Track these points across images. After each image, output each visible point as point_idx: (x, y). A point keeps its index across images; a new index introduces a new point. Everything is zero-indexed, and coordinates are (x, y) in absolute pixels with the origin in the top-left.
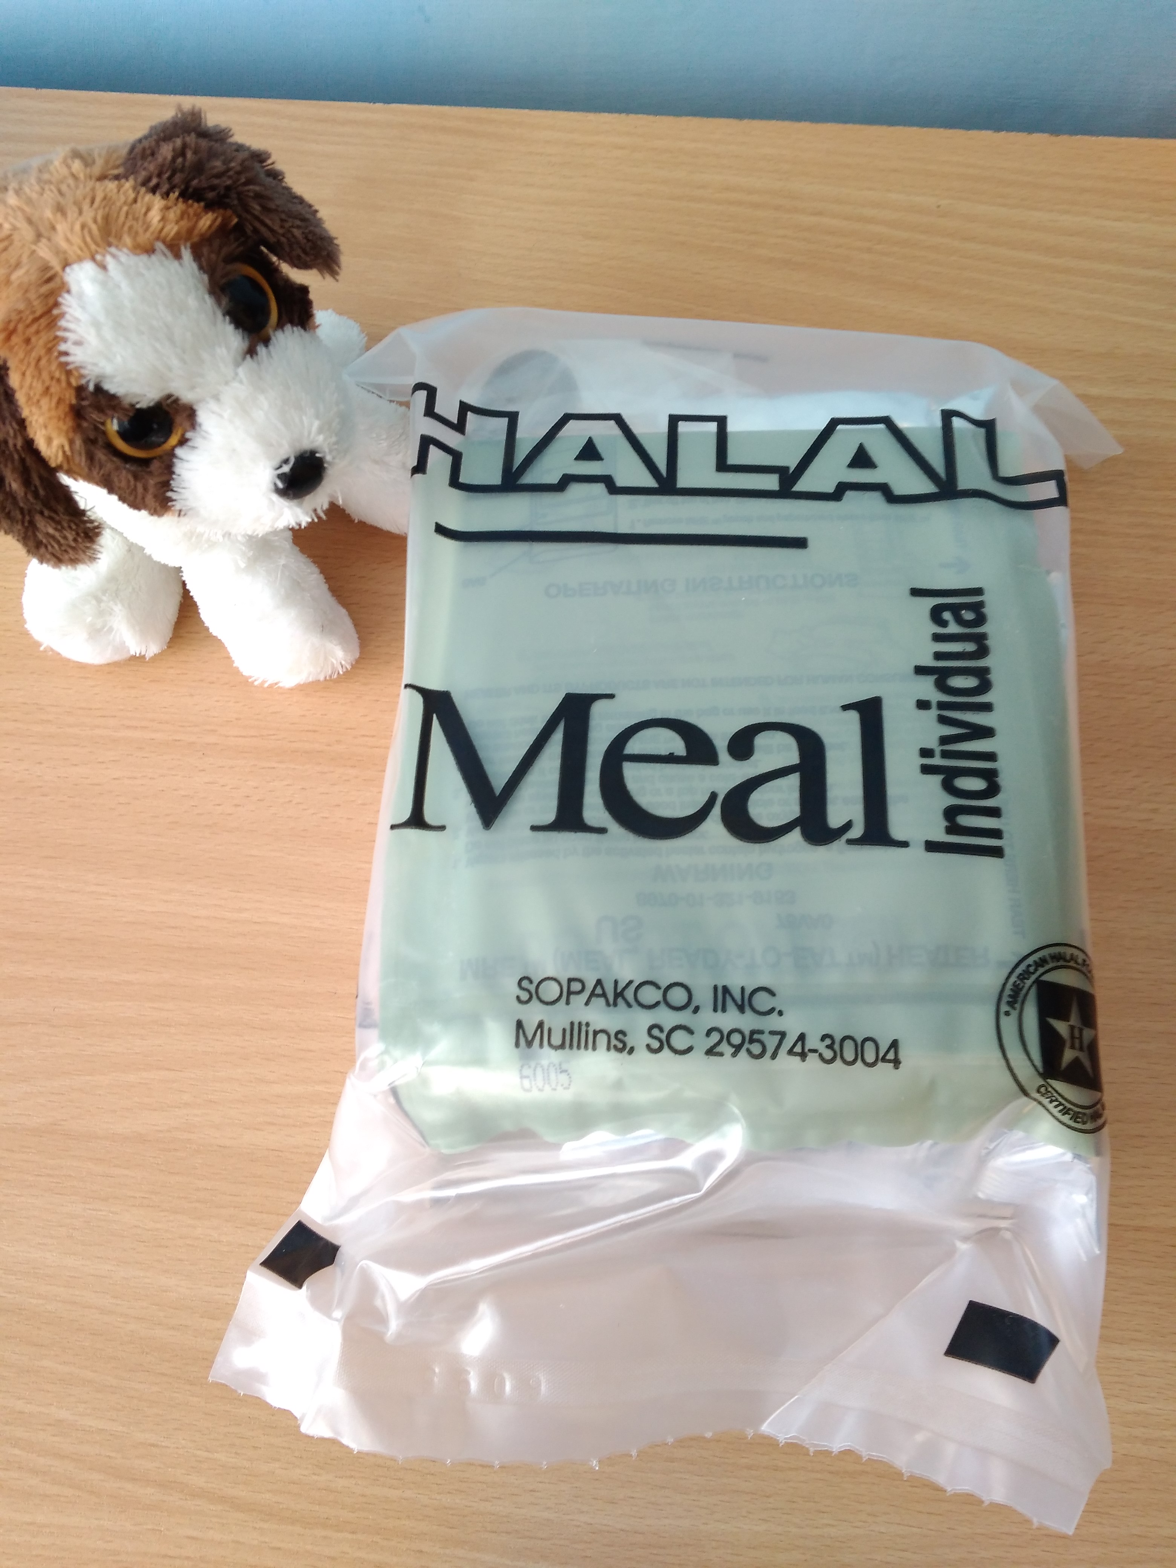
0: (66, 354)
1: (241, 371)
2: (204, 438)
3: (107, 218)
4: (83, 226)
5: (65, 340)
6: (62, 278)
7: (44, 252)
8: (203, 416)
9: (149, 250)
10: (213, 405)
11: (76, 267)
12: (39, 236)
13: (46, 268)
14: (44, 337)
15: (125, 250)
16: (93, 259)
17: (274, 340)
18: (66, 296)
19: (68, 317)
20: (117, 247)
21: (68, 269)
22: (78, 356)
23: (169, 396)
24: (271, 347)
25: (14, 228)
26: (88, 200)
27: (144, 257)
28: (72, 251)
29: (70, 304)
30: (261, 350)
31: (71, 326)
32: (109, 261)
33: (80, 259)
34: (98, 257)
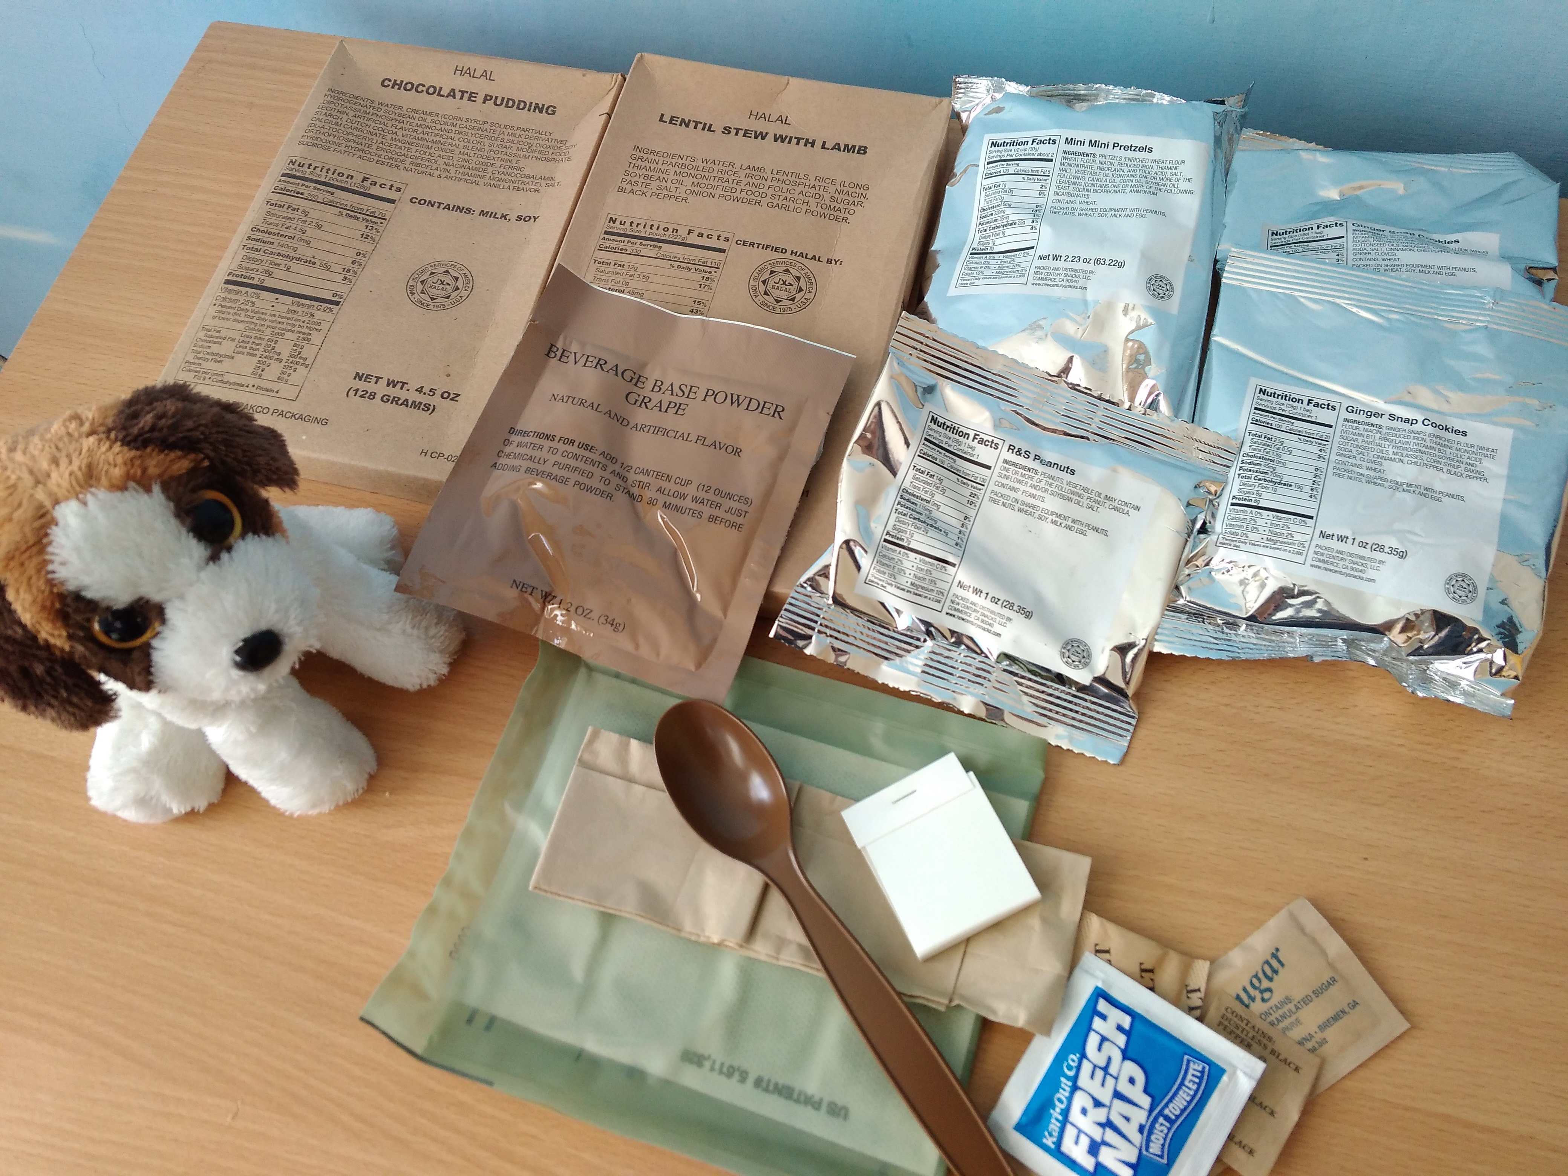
0: (53, 572)
1: (203, 575)
2: (172, 630)
3: (90, 466)
4: (71, 474)
5: (52, 562)
6: (52, 515)
7: (40, 495)
8: (171, 613)
9: (123, 488)
10: (177, 603)
11: (63, 505)
12: (38, 482)
13: (41, 506)
14: (35, 561)
15: (103, 489)
16: (78, 498)
17: (236, 547)
18: (54, 527)
19: (54, 544)
20: (96, 487)
21: (57, 507)
22: (62, 573)
23: (141, 599)
24: (233, 553)
25: (19, 478)
26: (77, 453)
27: (118, 494)
28: (61, 493)
29: (57, 534)
30: (225, 556)
31: (56, 551)
32: (89, 498)
33: (67, 499)
34: (81, 496)
